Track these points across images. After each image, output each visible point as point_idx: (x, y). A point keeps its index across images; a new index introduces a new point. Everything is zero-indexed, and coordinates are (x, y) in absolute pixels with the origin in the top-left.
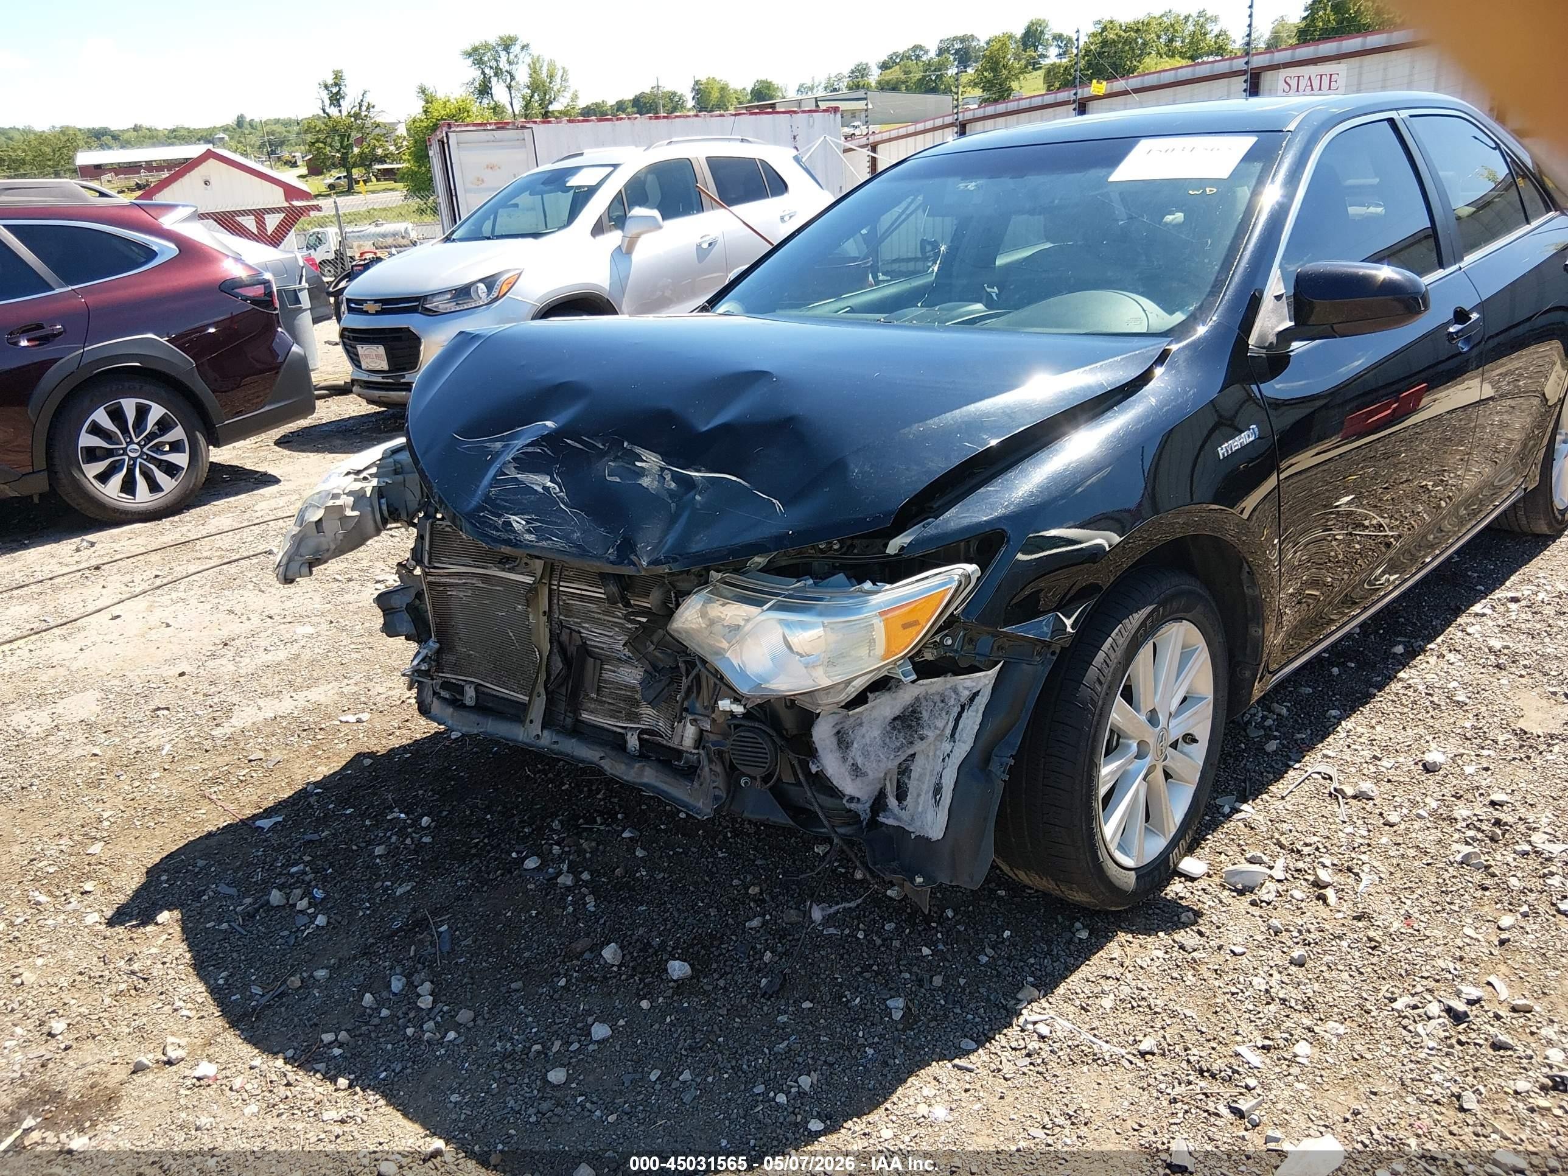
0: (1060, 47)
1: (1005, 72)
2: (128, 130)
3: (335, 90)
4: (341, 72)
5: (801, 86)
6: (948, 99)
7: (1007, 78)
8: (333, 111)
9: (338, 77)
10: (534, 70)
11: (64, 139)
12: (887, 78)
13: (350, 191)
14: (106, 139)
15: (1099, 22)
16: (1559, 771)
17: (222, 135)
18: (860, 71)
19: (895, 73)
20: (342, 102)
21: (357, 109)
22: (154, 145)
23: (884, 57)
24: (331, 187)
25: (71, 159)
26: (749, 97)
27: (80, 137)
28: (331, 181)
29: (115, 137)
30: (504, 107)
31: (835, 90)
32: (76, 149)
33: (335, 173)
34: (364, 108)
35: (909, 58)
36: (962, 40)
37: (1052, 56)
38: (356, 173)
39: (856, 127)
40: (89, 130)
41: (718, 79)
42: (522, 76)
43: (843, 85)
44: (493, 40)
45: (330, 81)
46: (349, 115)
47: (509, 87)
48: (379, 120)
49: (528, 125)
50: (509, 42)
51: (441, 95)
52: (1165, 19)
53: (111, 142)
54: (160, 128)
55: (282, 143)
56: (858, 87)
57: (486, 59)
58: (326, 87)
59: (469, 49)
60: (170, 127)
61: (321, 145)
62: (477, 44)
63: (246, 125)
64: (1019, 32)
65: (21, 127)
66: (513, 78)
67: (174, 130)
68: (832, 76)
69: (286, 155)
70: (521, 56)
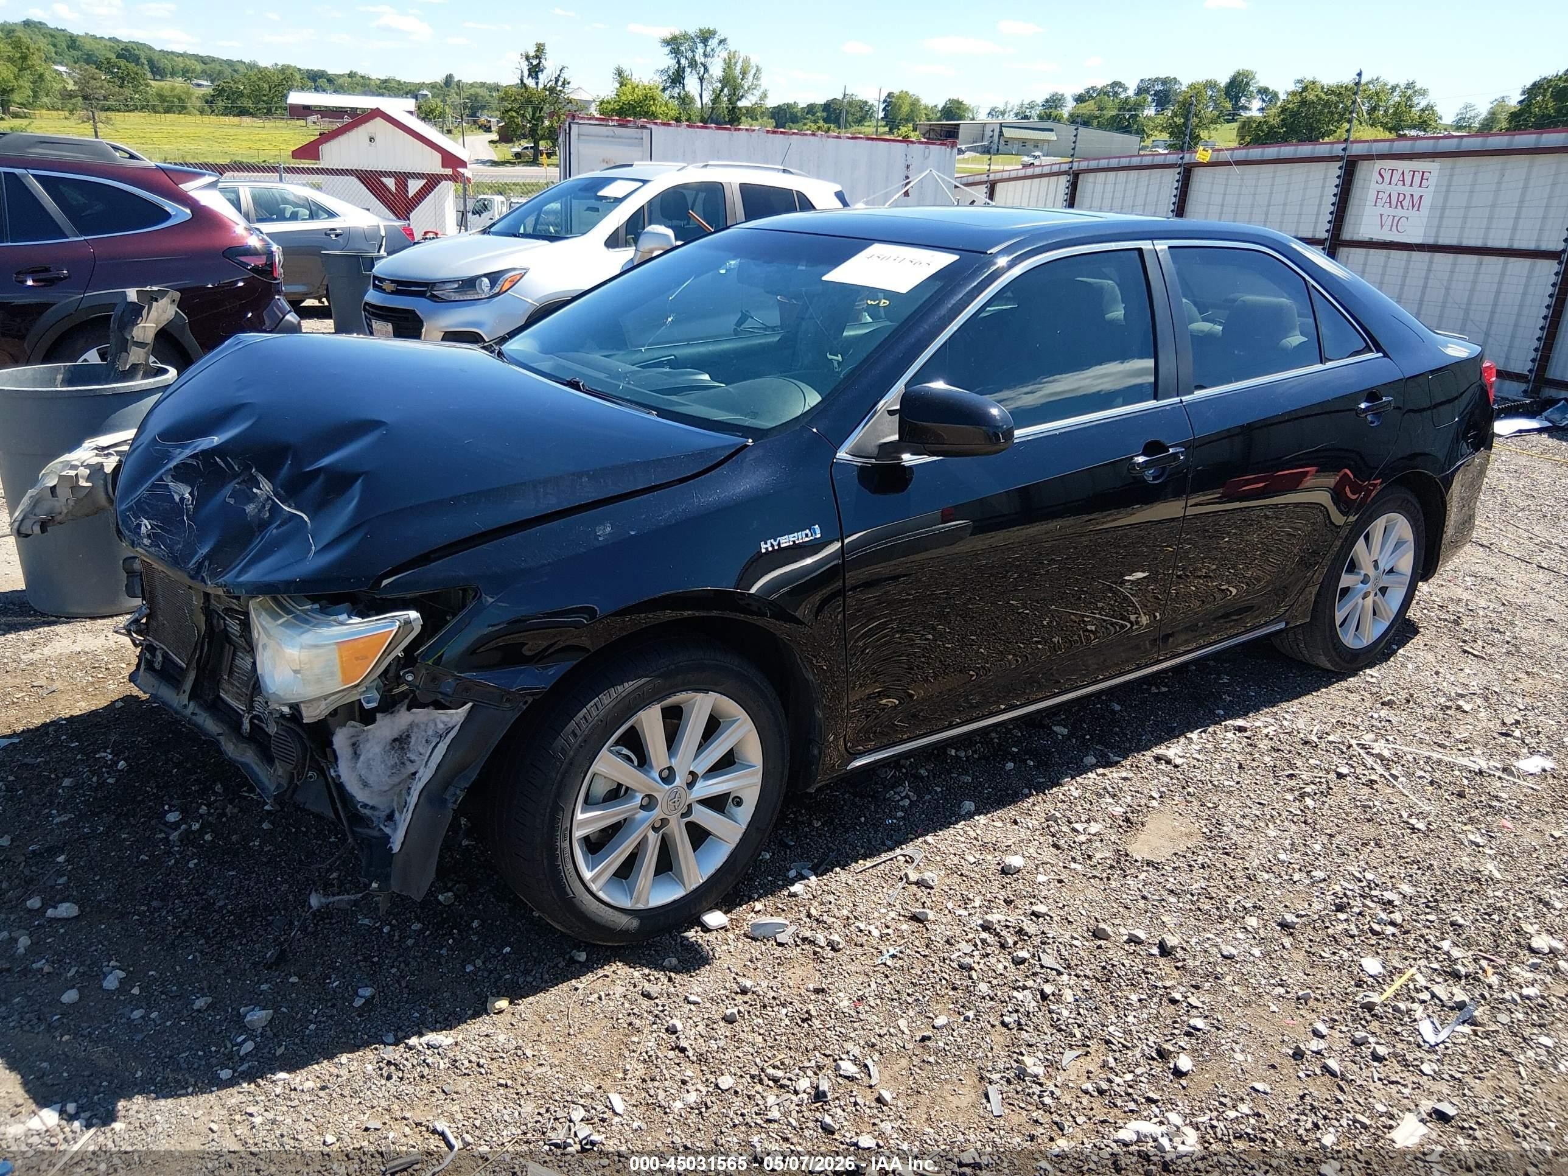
0: (1264, 101)
1: (1196, 120)
2: (343, 76)
3: (535, 62)
4: (543, 45)
5: (993, 110)
6: (1136, 139)
7: (1197, 126)
8: (530, 82)
9: (540, 49)
10: (729, 65)
11: (281, 77)
12: (1080, 111)
13: (534, 162)
14: (322, 82)
15: (1300, 81)
16: (1124, 896)
17: (425, 92)
18: (1054, 102)
19: (1090, 107)
20: (540, 76)
21: (553, 83)
22: (365, 94)
23: (1081, 90)
24: (518, 155)
25: (285, 97)
26: (939, 115)
27: (298, 77)
28: (517, 149)
29: (330, 81)
30: (693, 98)
31: (1026, 117)
32: (290, 89)
33: (524, 143)
34: (560, 83)
35: (1106, 94)
36: (1164, 82)
37: (1254, 109)
38: (543, 145)
39: (1036, 157)
40: (308, 70)
41: (911, 93)
42: (716, 70)
43: (1035, 113)
44: (692, 30)
45: (532, 54)
46: (545, 88)
47: (701, 79)
48: (571, 96)
49: (648, 126)
50: (707, 35)
51: (636, 78)
52: (1371, 86)
53: (326, 85)
54: (373, 77)
55: (483, 107)
56: (1049, 117)
57: (683, 48)
58: (527, 58)
59: (669, 36)
60: (383, 77)
61: (514, 114)
62: (677, 33)
63: (453, 85)
64: (1223, 80)
65: (247, 61)
66: (706, 69)
67: (385, 81)
68: (1026, 102)
69: (482, 120)
70: (718, 50)
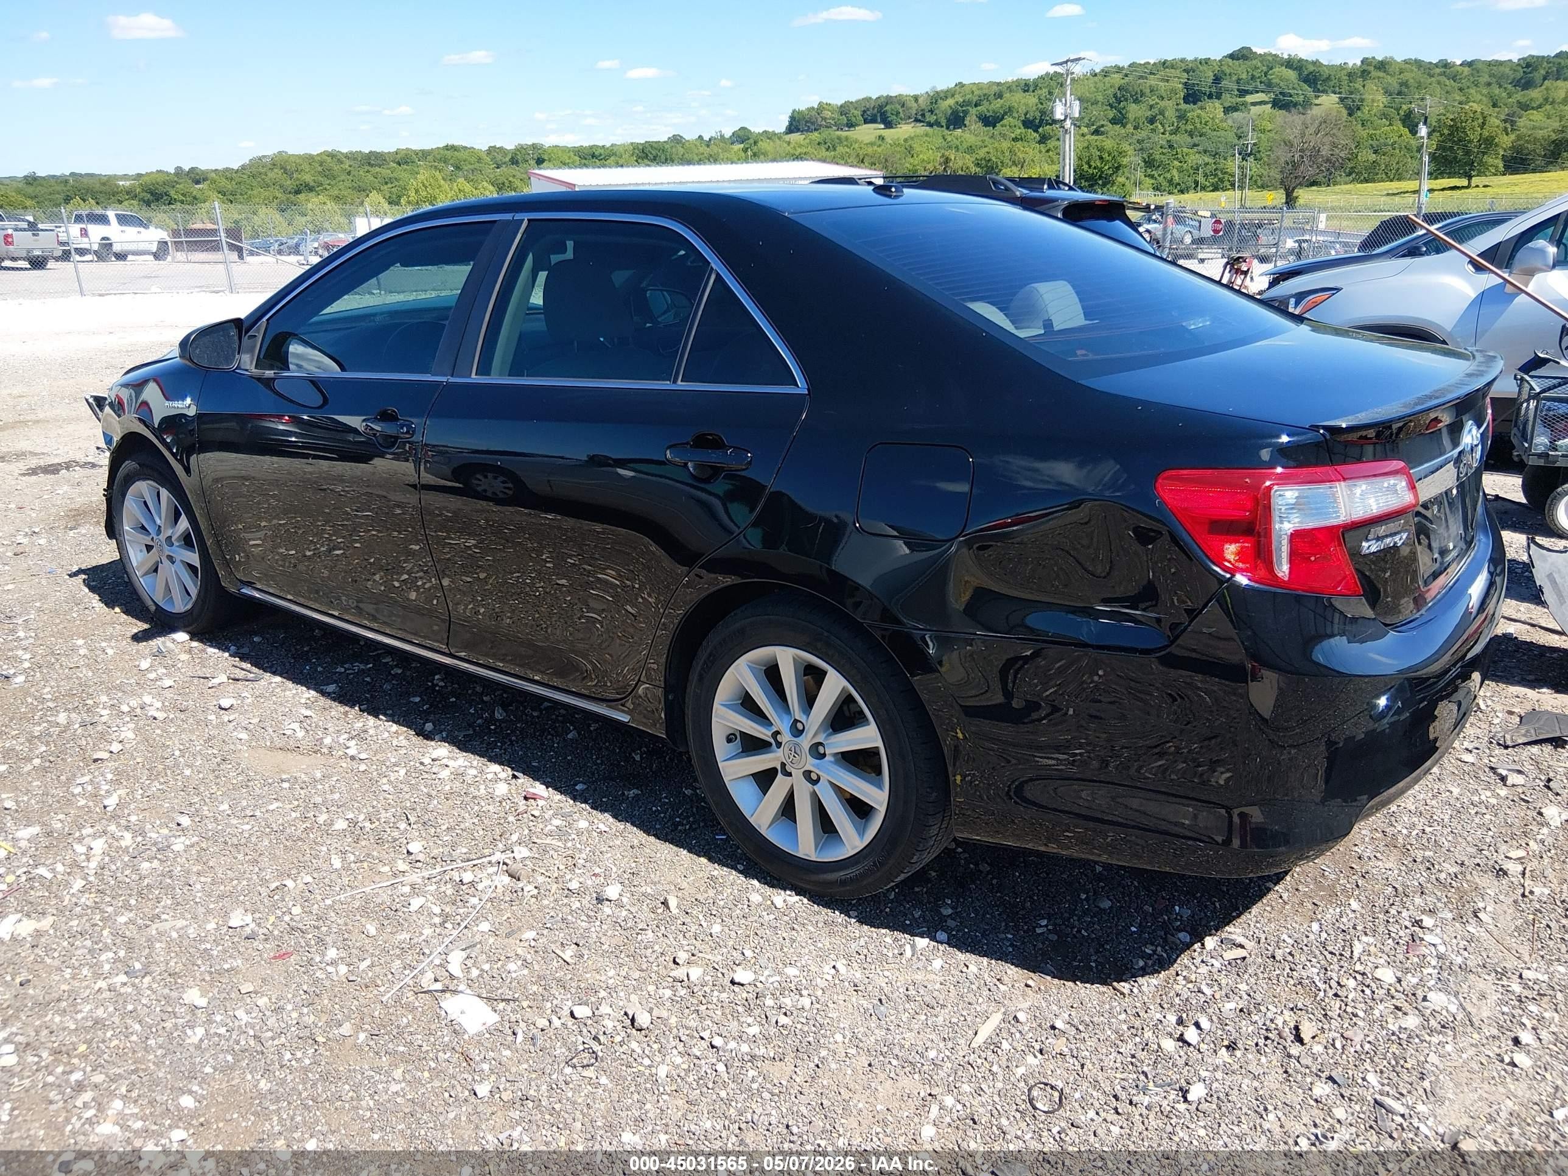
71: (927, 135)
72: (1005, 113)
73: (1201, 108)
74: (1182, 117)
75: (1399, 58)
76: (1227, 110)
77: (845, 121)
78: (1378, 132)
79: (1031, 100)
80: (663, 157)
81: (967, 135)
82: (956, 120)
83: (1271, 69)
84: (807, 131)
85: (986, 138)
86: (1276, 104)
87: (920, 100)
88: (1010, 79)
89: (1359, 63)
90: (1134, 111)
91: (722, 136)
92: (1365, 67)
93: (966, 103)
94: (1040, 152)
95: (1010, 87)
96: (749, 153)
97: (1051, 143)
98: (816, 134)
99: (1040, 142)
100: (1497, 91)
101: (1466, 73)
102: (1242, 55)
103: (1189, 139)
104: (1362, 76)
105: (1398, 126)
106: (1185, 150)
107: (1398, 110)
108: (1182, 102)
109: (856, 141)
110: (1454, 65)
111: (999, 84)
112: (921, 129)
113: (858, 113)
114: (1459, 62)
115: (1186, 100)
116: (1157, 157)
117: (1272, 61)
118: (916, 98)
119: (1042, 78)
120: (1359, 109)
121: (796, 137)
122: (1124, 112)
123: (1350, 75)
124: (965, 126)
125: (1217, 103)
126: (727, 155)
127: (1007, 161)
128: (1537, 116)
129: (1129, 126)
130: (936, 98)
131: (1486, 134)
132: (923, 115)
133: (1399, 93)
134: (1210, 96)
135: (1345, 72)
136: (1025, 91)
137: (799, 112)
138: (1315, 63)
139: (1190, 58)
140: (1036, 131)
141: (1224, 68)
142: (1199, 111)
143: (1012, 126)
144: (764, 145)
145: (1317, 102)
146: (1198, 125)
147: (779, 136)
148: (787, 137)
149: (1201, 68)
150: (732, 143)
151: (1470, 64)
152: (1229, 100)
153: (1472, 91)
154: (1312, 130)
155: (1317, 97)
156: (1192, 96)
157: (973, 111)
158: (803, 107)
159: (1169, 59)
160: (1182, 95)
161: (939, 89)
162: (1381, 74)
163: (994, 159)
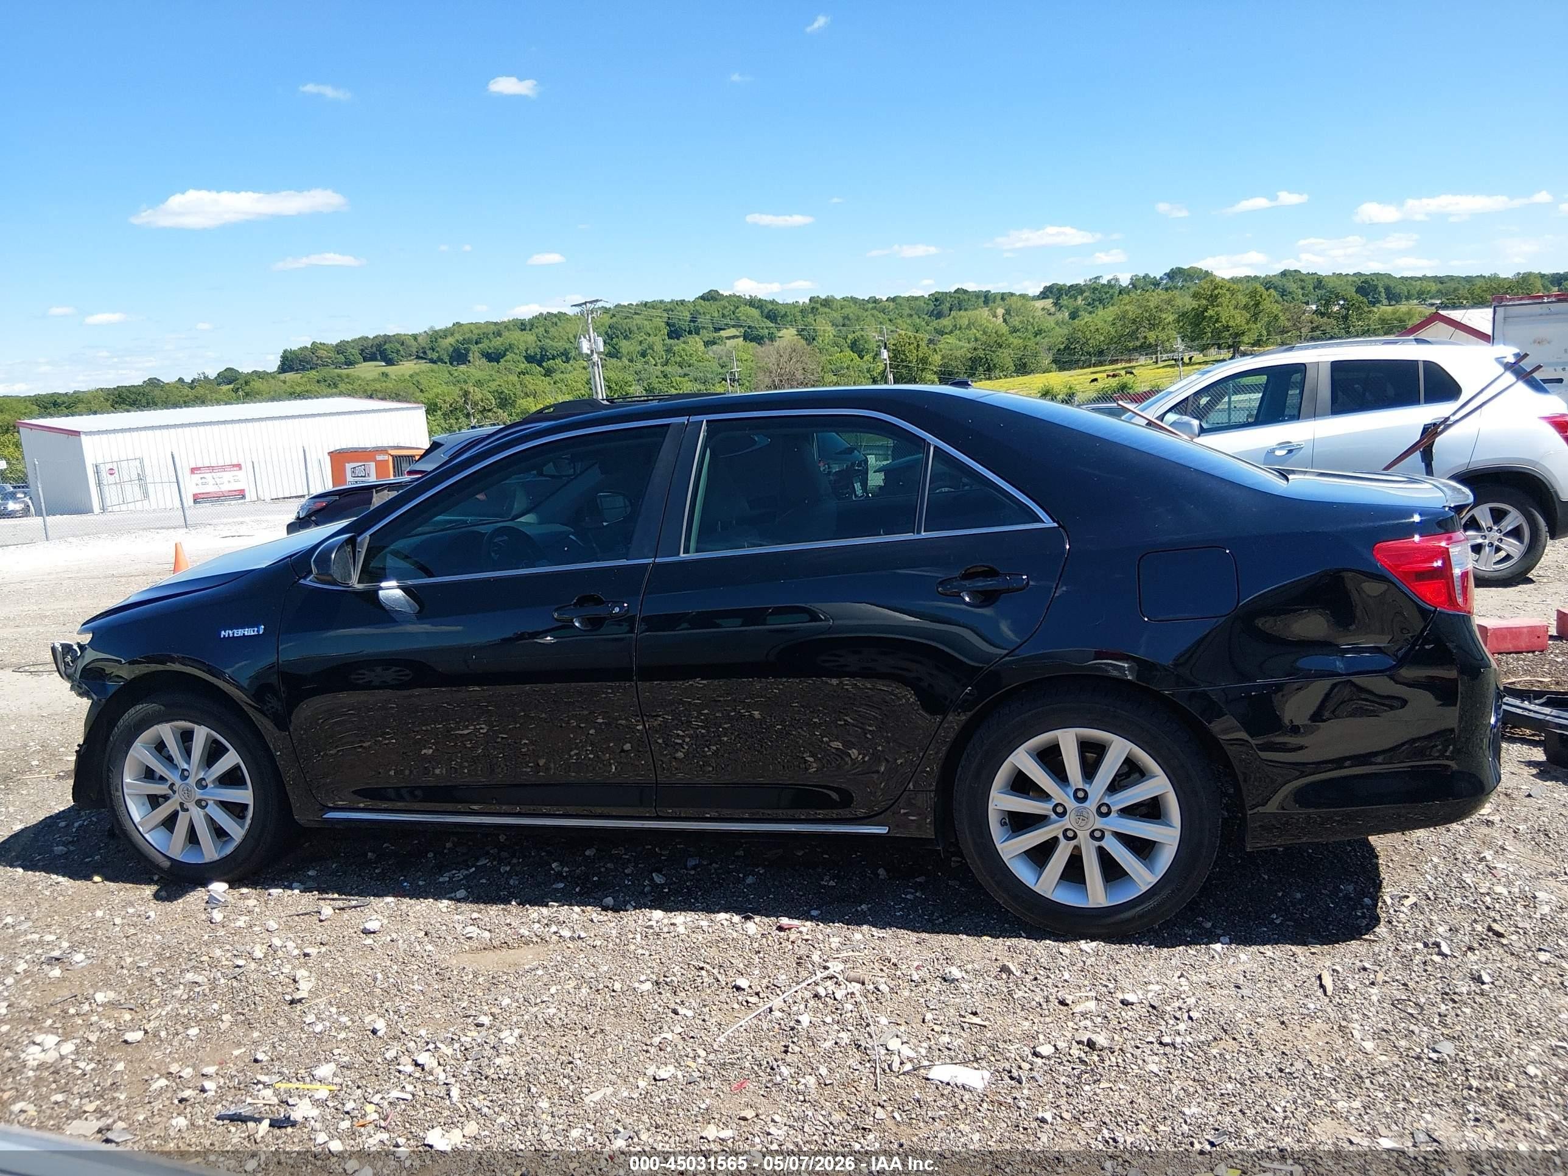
71: (432, 371)
72: (507, 350)
73: (684, 343)
74: (669, 350)
75: (839, 297)
76: (707, 344)
77: (343, 359)
78: (834, 358)
79: (530, 338)
80: (144, 401)
81: (472, 370)
82: (459, 356)
83: (738, 308)
84: (303, 370)
85: (493, 373)
86: (746, 337)
87: (420, 339)
88: (506, 320)
89: (807, 301)
90: (625, 346)
91: (206, 378)
92: (813, 305)
93: (466, 341)
94: (550, 384)
95: (507, 326)
96: (240, 393)
97: (557, 376)
98: (314, 372)
99: (545, 376)
100: (918, 321)
101: (891, 307)
102: (711, 297)
103: (680, 371)
104: (812, 312)
105: (848, 352)
106: (678, 378)
107: (845, 339)
108: (667, 337)
109: (359, 378)
110: (881, 301)
111: (496, 324)
112: (424, 366)
113: (356, 352)
114: (884, 299)
115: (670, 337)
116: (656, 386)
117: (736, 301)
118: (415, 337)
119: (536, 317)
120: (814, 339)
121: (289, 376)
122: (617, 347)
123: (802, 311)
124: (469, 362)
125: (697, 338)
126: (215, 396)
127: (519, 393)
128: (951, 339)
129: (624, 359)
130: (435, 337)
131: (921, 355)
132: (425, 353)
133: (844, 325)
134: (690, 333)
135: (797, 309)
136: (522, 330)
137: (291, 352)
138: (773, 302)
139: (667, 300)
140: (540, 365)
141: (698, 308)
142: (683, 345)
143: (514, 361)
144: (257, 384)
145: (780, 335)
146: (686, 358)
147: (271, 375)
148: (282, 376)
149: (678, 308)
150: (219, 384)
151: (893, 300)
152: (707, 335)
153: (899, 321)
154: (786, 358)
155: (779, 330)
156: (675, 333)
157: (474, 348)
158: (295, 347)
159: (649, 300)
160: (666, 332)
161: (437, 328)
162: (827, 310)
163: (506, 391)
